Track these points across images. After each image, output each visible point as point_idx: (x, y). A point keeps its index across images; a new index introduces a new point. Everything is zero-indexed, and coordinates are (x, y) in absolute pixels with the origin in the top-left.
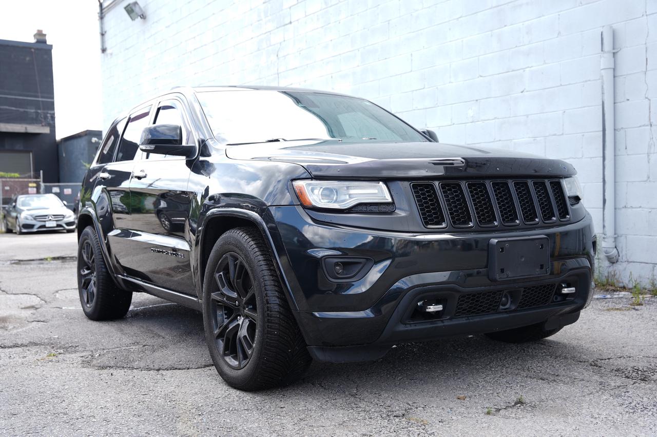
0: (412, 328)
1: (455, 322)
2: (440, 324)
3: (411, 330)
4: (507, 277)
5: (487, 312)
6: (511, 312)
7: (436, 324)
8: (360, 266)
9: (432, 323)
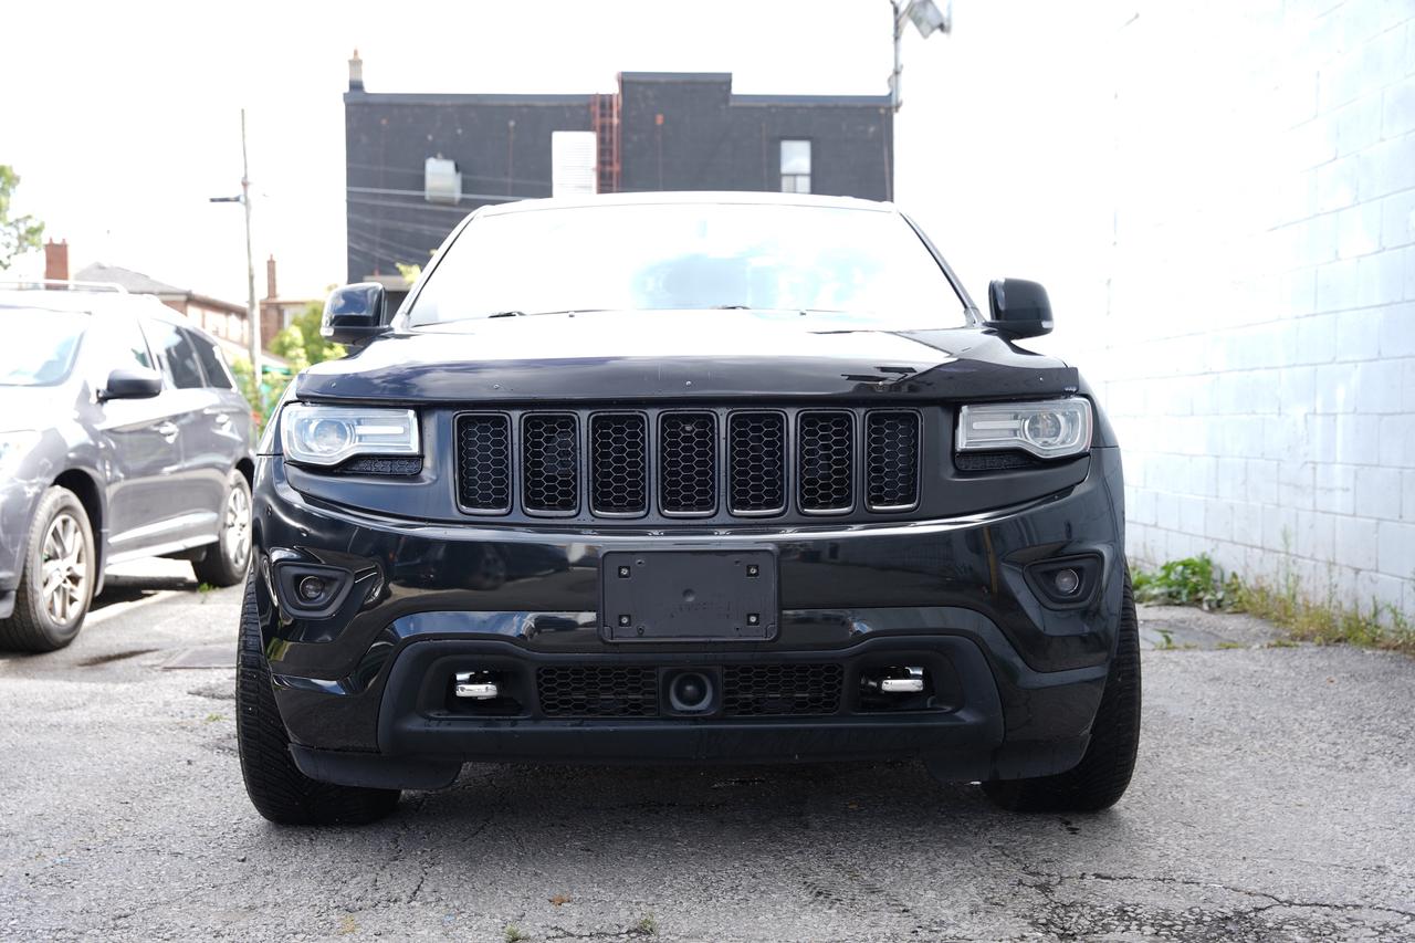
0: (439, 729)
1: (544, 727)
2: (506, 728)
3: (438, 731)
4: (640, 636)
5: (632, 714)
6: (706, 720)
7: (499, 726)
8: (337, 584)
9: (489, 723)
